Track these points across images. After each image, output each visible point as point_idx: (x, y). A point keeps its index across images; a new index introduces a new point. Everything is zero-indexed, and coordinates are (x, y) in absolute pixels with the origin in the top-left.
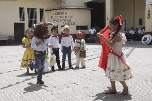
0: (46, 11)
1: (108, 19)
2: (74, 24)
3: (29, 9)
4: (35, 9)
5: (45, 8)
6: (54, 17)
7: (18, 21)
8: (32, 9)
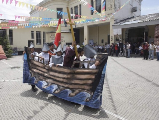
0: (47, 33)
1: (86, 39)
2: (64, 41)
3: (37, 32)
4: (40, 32)
5: (46, 31)
6: (52, 37)
7: (31, 39)
8: (38, 32)
